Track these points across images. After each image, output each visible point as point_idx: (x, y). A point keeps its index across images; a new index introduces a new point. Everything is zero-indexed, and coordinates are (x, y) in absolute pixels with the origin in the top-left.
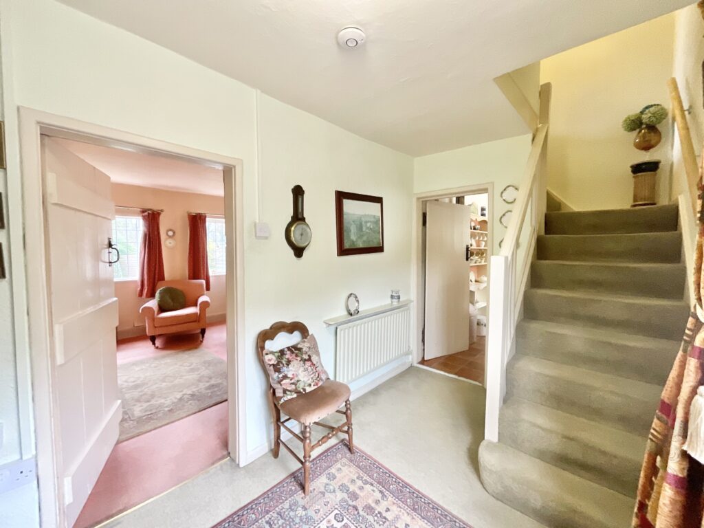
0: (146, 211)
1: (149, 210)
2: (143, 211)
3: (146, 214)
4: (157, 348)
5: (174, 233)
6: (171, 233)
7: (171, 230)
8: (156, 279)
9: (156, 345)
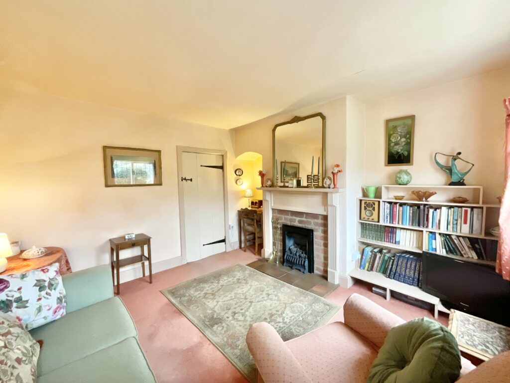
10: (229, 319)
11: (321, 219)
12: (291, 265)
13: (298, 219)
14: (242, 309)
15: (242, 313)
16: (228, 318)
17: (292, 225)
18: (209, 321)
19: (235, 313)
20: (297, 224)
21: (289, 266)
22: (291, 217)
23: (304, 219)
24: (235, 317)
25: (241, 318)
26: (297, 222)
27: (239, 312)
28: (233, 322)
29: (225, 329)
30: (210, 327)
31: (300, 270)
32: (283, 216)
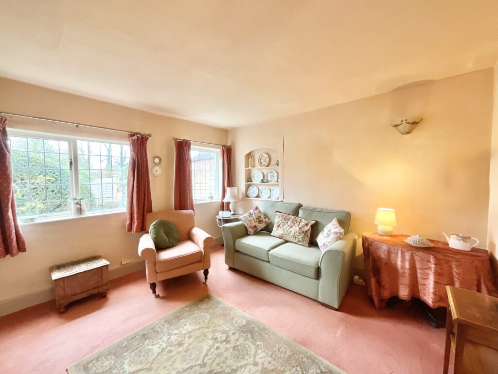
0: (134, 136)
1: (137, 134)
2: (132, 135)
3: (135, 137)
4: (158, 296)
5: (160, 160)
6: (157, 160)
7: (158, 157)
8: (146, 211)
9: (157, 294)
10: (232, 332)
14: (217, 348)
15: (218, 342)
16: (234, 334)
18: (254, 328)
19: (227, 341)
24: (225, 335)
25: (218, 335)
27: (221, 342)
28: (227, 329)
29: (234, 321)
30: (249, 322)
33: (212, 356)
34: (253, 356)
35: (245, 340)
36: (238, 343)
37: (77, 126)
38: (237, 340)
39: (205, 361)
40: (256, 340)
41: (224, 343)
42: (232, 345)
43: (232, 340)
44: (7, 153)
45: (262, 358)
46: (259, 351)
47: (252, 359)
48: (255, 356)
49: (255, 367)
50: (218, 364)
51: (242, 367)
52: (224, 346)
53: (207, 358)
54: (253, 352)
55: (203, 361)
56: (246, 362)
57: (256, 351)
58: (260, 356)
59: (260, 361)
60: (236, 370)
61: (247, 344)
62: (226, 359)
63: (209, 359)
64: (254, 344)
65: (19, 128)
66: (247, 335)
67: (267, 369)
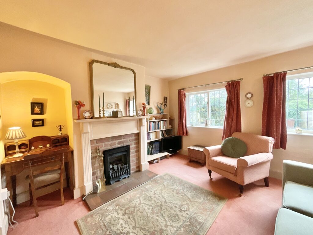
5: (253, 95)
6: (249, 96)
7: (250, 93)
9: (212, 178)
10: (189, 213)
11: (134, 136)
12: (117, 180)
13: (117, 141)
14: (175, 207)
15: (180, 207)
16: (187, 214)
17: (112, 148)
18: (196, 227)
19: (181, 211)
20: (117, 146)
21: (116, 182)
22: (112, 142)
23: (123, 140)
24: (186, 210)
25: (185, 207)
26: (117, 144)
28: (191, 210)
29: (199, 214)
30: (201, 224)
31: (125, 178)
32: (103, 144)
33: (170, 205)
34: (171, 225)
35: (183, 220)
36: (180, 216)
37: (206, 86)
38: (182, 216)
39: (167, 203)
40: (184, 227)
41: (179, 210)
42: (179, 213)
43: (182, 213)
44: (184, 101)
45: (170, 230)
46: (175, 229)
47: (170, 224)
48: (171, 226)
49: (164, 225)
50: (166, 208)
51: (164, 219)
52: (177, 210)
53: (169, 203)
54: (174, 224)
55: (167, 202)
56: (168, 221)
57: (175, 227)
58: (172, 229)
59: (168, 229)
60: (163, 216)
61: (180, 222)
62: (169, 211)
63: (169, 204)
64: (181, 226)
65: (190, 92)
66: (188, 222)
67: (163, 233)
